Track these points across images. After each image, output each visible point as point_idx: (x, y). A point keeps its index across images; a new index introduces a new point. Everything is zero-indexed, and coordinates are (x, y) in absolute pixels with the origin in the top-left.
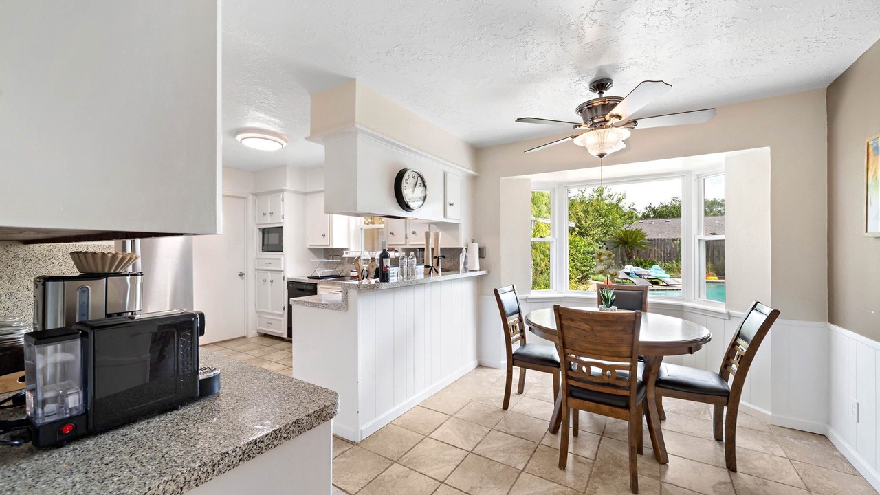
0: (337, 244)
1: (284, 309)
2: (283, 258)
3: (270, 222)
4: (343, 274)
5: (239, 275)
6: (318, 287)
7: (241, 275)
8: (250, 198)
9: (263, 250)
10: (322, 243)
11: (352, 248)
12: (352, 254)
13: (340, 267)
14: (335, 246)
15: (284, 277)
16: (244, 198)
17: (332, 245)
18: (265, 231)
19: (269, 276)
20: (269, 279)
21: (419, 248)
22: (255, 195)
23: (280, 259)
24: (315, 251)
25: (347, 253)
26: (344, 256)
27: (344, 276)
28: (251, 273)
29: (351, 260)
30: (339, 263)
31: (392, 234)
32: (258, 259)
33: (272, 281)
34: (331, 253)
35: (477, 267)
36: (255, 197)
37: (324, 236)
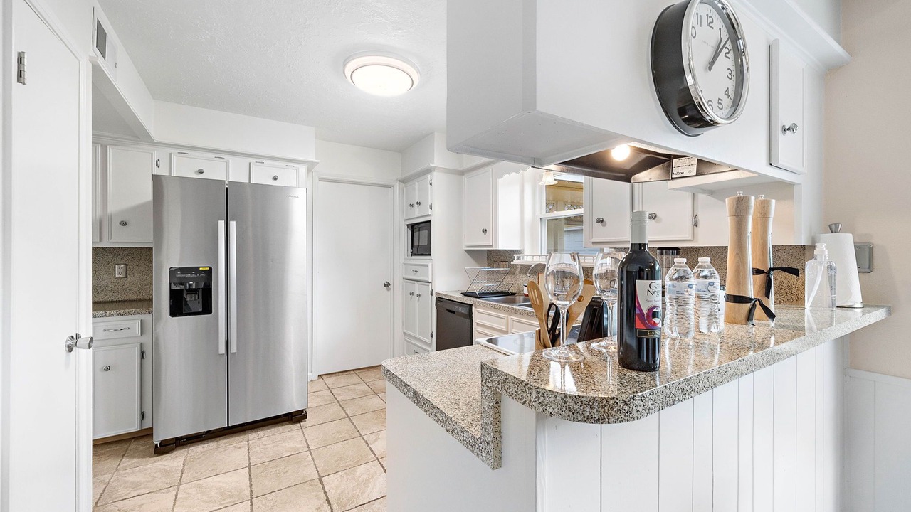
0: (504, 243)
1: (432, 336)
2: (430, 265)
3: (417, 216)
4: (513, 290)
5: (385, 285)
6: (474, 310)
7: (387, 285)
8: (397, 186)
9: (413, 254)
10: (482, 242)
11: (527, 252)
12: (528, 259)
13: (508, 280)
14: (500, 248)
15: (432, 291)
16: (390, 187)
17: (497, 245)
18: (413, 228)
19: (417, 288)
20: (416, 293)
21: (660, 249)
22: (403, 181)
23: (427, 266)
24: (473, 253)
25: (518, 258)
26: (515, 262)
27: (514, 294)
28: (397, 283)
29: (526, 269)
30: (507, 273)
31: (601, 221)
32: (405, 264)
33: (418, 296)
34: (495, 258)
35: (856, 298)
36: (402, 185)
37: (484, 231)
